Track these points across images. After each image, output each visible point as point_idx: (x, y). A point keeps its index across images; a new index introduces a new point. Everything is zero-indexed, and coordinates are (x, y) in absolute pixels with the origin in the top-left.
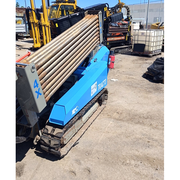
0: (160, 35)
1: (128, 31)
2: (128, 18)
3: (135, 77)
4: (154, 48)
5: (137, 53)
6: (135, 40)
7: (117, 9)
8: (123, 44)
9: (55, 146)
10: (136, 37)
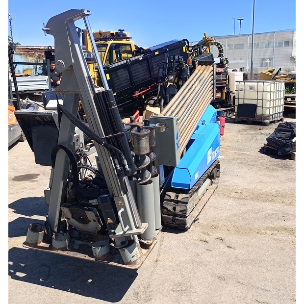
0: (280, 89)
1: (226, 83)
2: (222, 62)
3: (248, 153)
4: (271, 110)
5: (243, 119)
6: (239, 99)
7: (202, 47)
8: (218, 106)
9: (181, 213)
10: (242, 93)
